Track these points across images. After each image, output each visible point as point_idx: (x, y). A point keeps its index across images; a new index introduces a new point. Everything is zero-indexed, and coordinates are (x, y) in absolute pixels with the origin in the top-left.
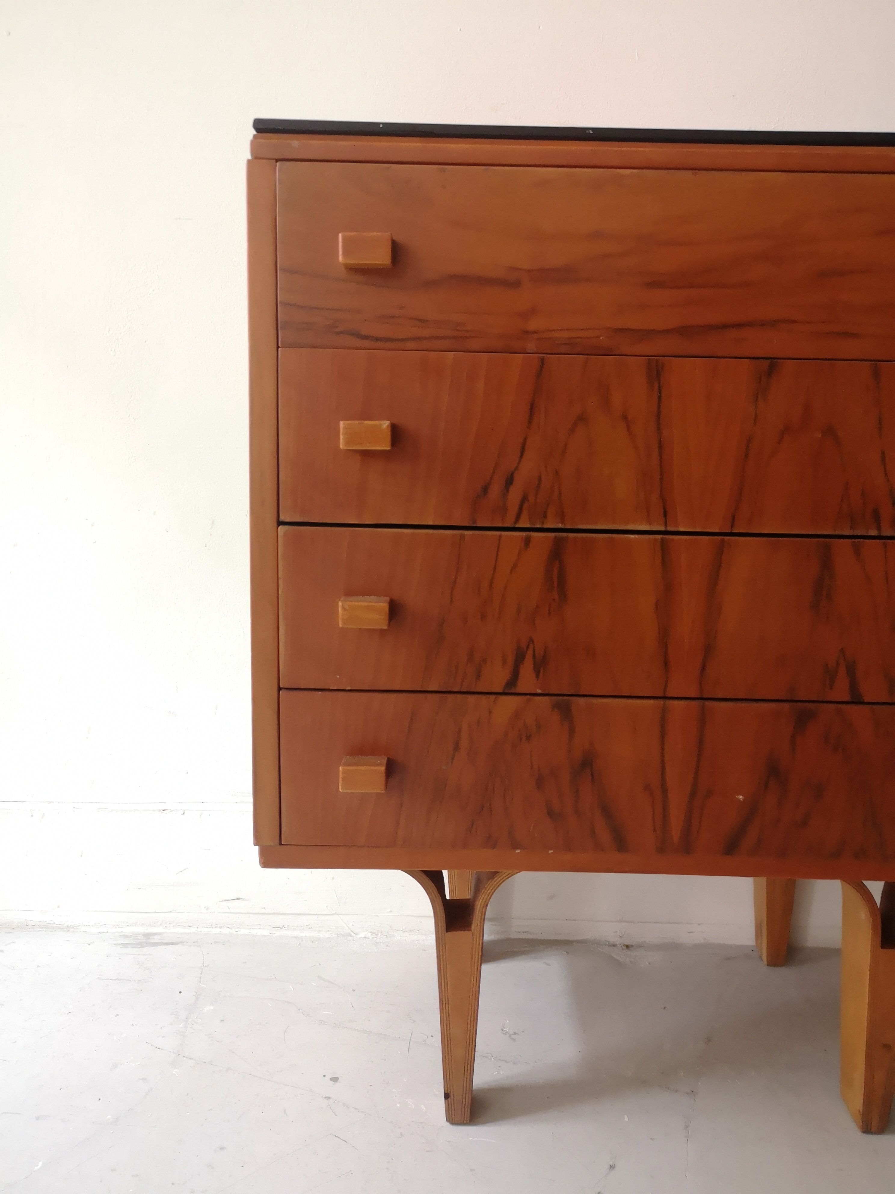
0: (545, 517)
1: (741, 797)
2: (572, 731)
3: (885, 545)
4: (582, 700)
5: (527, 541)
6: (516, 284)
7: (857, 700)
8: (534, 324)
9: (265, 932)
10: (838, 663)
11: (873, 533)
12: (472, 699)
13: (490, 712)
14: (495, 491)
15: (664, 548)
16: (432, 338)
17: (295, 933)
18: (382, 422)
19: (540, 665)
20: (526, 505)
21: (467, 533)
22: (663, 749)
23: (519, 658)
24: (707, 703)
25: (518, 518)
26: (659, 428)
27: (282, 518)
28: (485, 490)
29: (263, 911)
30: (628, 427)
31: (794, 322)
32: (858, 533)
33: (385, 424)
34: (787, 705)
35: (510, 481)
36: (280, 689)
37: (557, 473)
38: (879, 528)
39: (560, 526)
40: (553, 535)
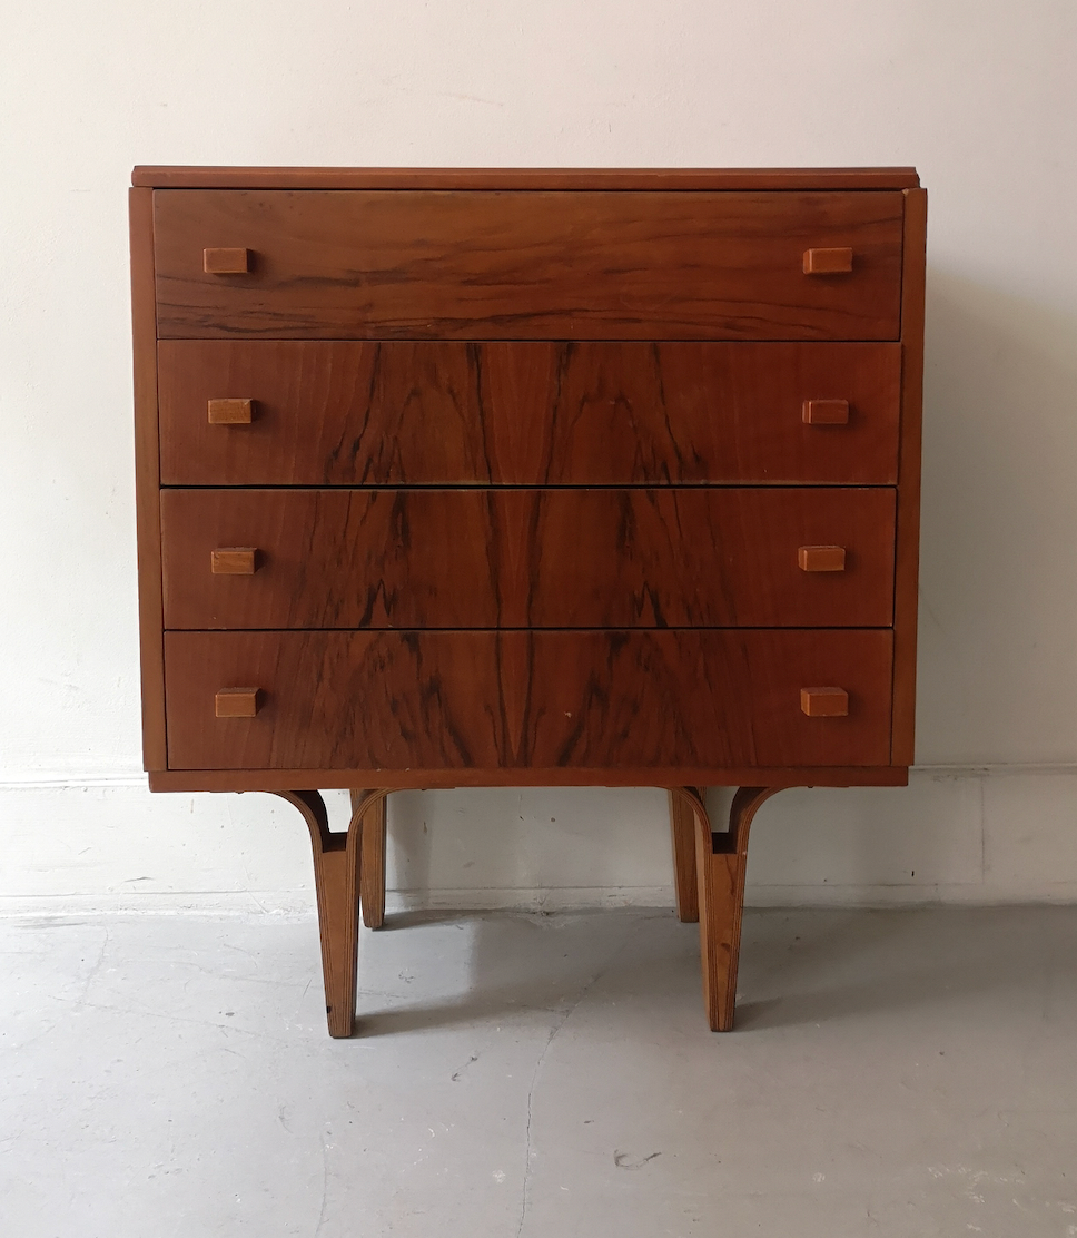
0: (388, 476)
1: (569, 714)
2: (420, 661)
3: (674, 492)
4: (427, 633)
5: (374, 496)
6: (356, 284)
7: (662, 626)
8: (370, 316)
9: (172, 913)
10: (643, 595)
11: (665, 482)
12: (331, 634)
13: (348, 646)
14: (345, 453)
15: (491, 500)
16: (286, 328)
17: (204, 913)
18: (244, 400)
19: (391, 603)
20: (371, 465)
21: (322, 491)
22: (499, 674)
23: (372, 599)
24: (535, 632)
25: (364, 479)
26: (481, 401)
27: (163, 482)
28: (336, 453)
29: (170, 890)
30: (454, 398)
31: (587, 310)
32: (652, 483)
33: (247, 402)
34: (603, 632)
35: (356, 447)
36: (164, 630)
37: (396, 438)
38: (669, 480)
39: (402, 483)
40: (395, 491)
